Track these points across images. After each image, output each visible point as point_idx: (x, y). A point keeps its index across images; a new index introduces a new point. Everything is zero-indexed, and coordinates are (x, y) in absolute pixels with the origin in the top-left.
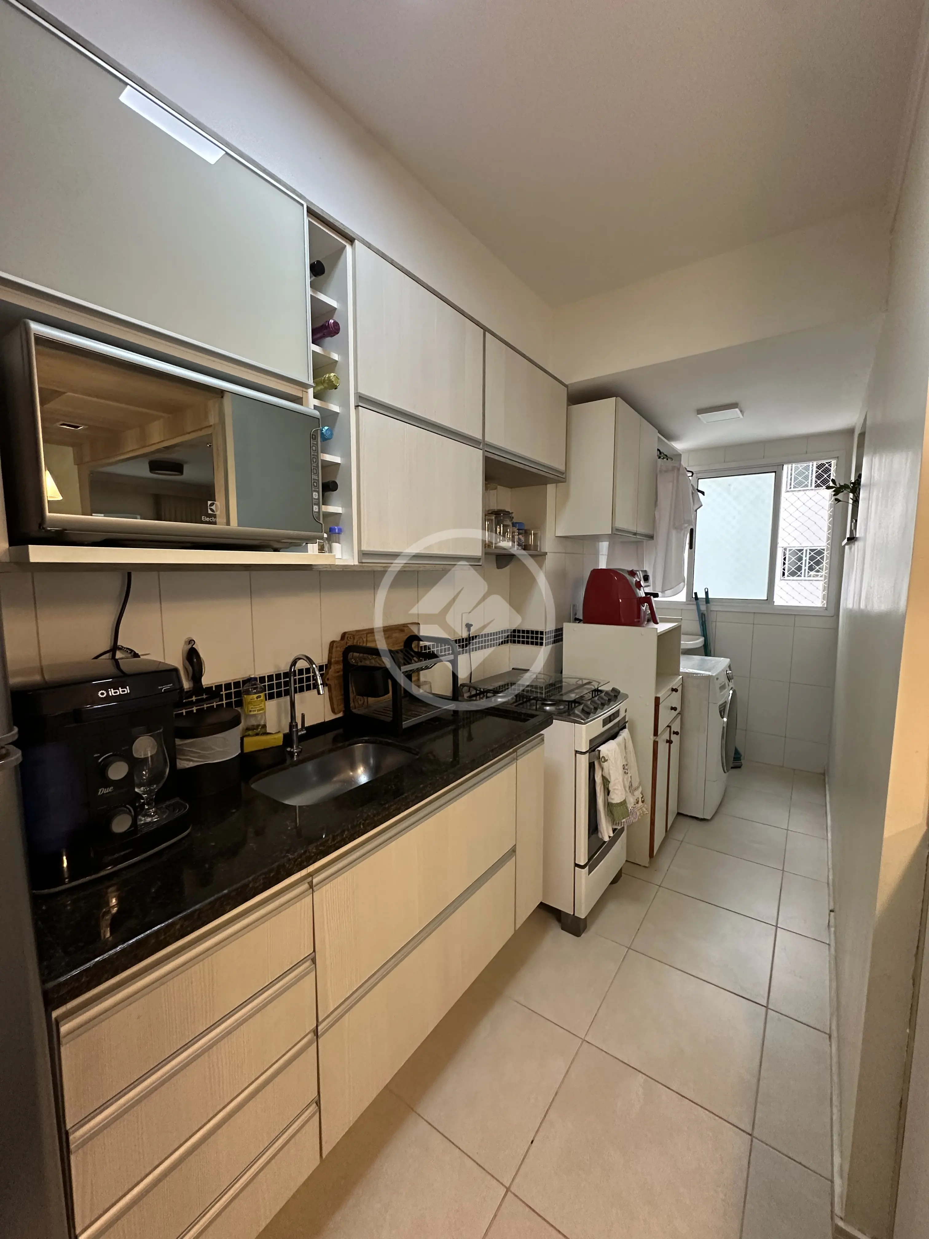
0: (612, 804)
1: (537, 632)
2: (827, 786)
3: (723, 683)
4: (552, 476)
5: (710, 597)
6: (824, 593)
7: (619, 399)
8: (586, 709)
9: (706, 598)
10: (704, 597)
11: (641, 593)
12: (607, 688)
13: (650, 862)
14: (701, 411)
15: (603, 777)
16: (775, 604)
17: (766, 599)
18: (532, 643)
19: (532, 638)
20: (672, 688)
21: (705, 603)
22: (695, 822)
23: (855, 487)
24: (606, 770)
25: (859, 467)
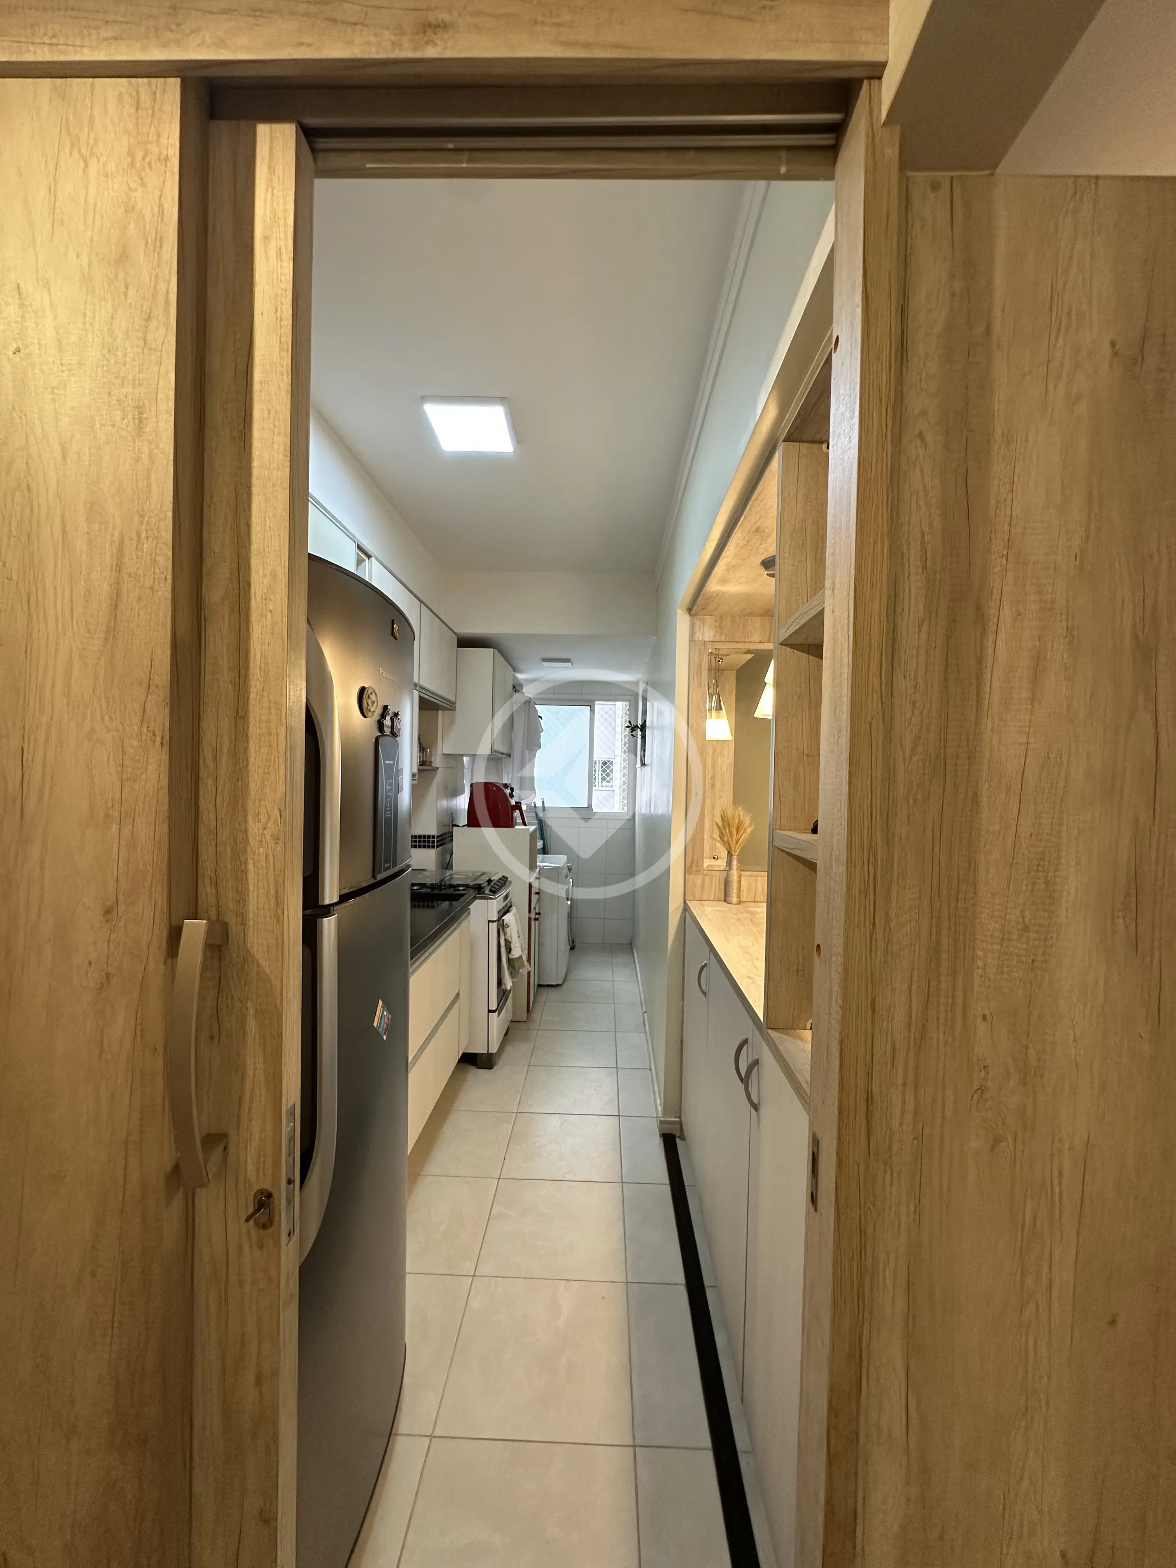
0: (513, 959)
1: (429, 837)
2: (634, 949)
3: (566, 873)
4: (445, 705)
7: (496, 650)
8: (493, 889)
11: (513, 802)
12: (495, 878)
13: (528, 1017)
14: (545, 660)
15: (506, 940)
18: (424, 847)
19: (424, 842)
22: (550, 989)
23: (643, 728)
24: (508, 934)
25: (644, 713)
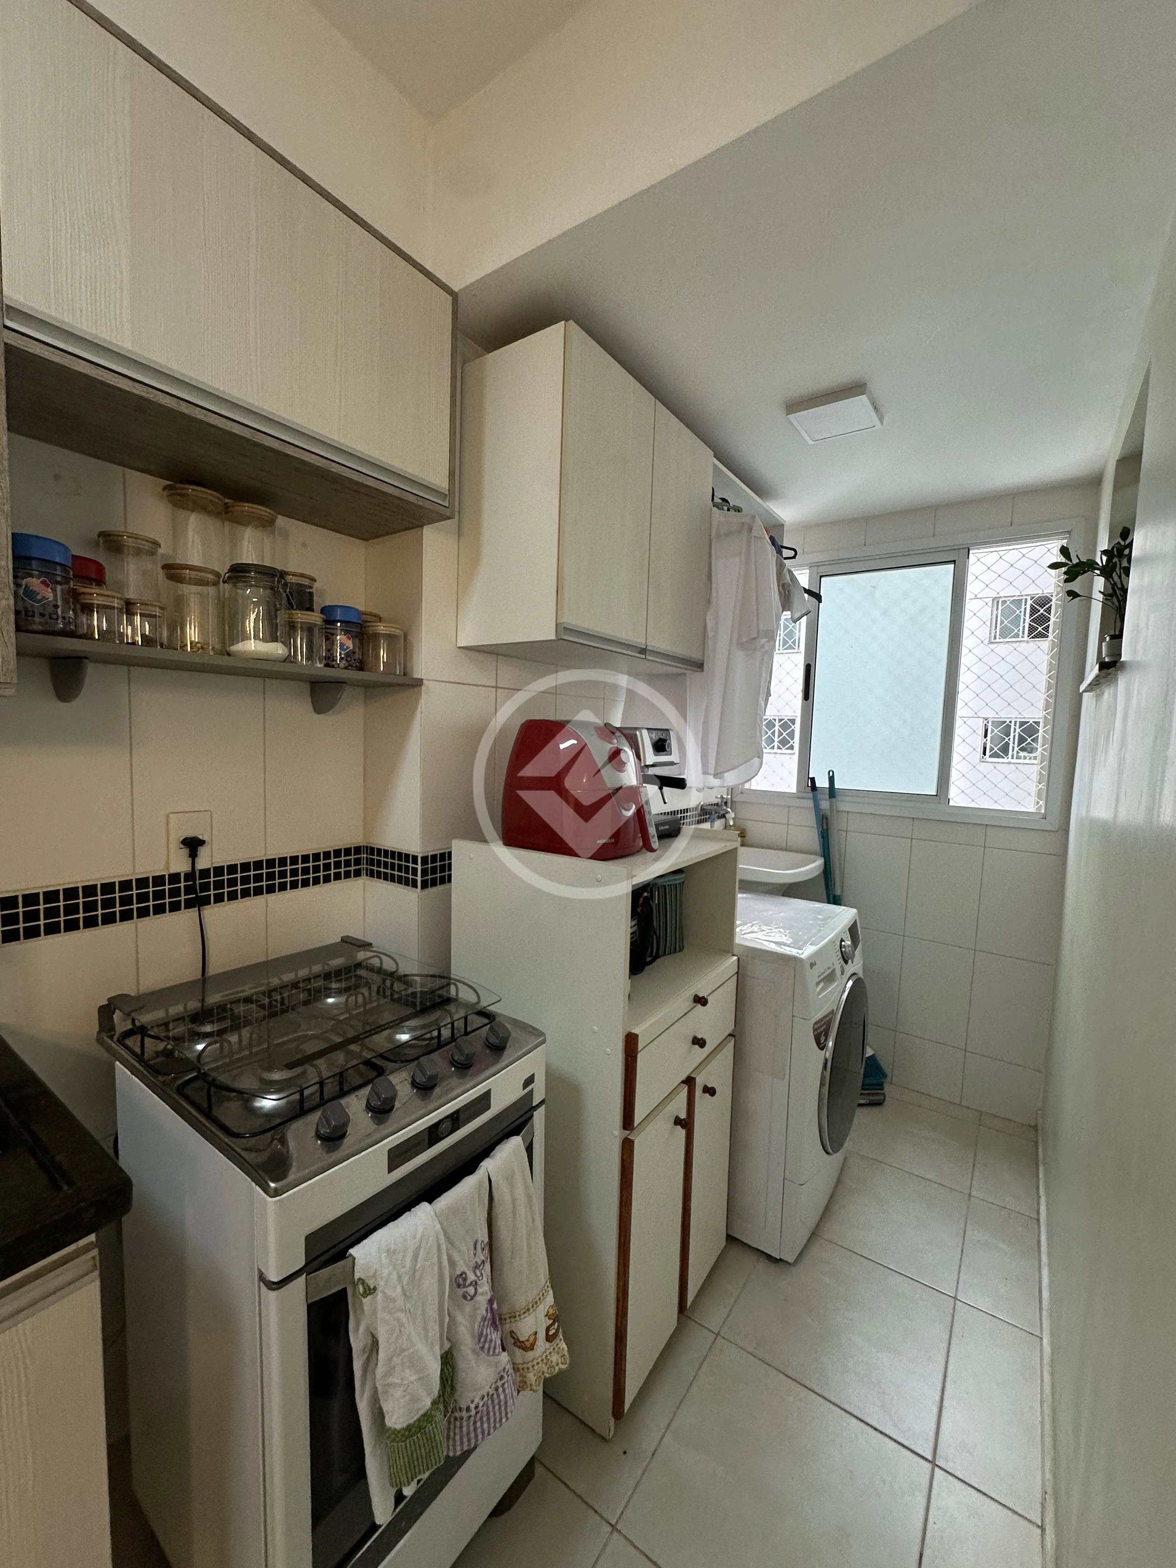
3: (829, 971)
5: (836, 787)
6: (1040, 786)
7: (571, 322)
9: (829, 788)
10: (827, 786)
14: (793, 405)
16: (952, 803)
17: (935, 794)
20: (696, 996)
21: (827, 797)
